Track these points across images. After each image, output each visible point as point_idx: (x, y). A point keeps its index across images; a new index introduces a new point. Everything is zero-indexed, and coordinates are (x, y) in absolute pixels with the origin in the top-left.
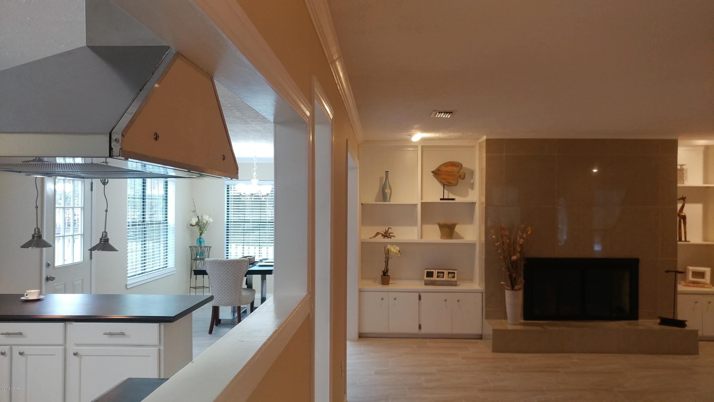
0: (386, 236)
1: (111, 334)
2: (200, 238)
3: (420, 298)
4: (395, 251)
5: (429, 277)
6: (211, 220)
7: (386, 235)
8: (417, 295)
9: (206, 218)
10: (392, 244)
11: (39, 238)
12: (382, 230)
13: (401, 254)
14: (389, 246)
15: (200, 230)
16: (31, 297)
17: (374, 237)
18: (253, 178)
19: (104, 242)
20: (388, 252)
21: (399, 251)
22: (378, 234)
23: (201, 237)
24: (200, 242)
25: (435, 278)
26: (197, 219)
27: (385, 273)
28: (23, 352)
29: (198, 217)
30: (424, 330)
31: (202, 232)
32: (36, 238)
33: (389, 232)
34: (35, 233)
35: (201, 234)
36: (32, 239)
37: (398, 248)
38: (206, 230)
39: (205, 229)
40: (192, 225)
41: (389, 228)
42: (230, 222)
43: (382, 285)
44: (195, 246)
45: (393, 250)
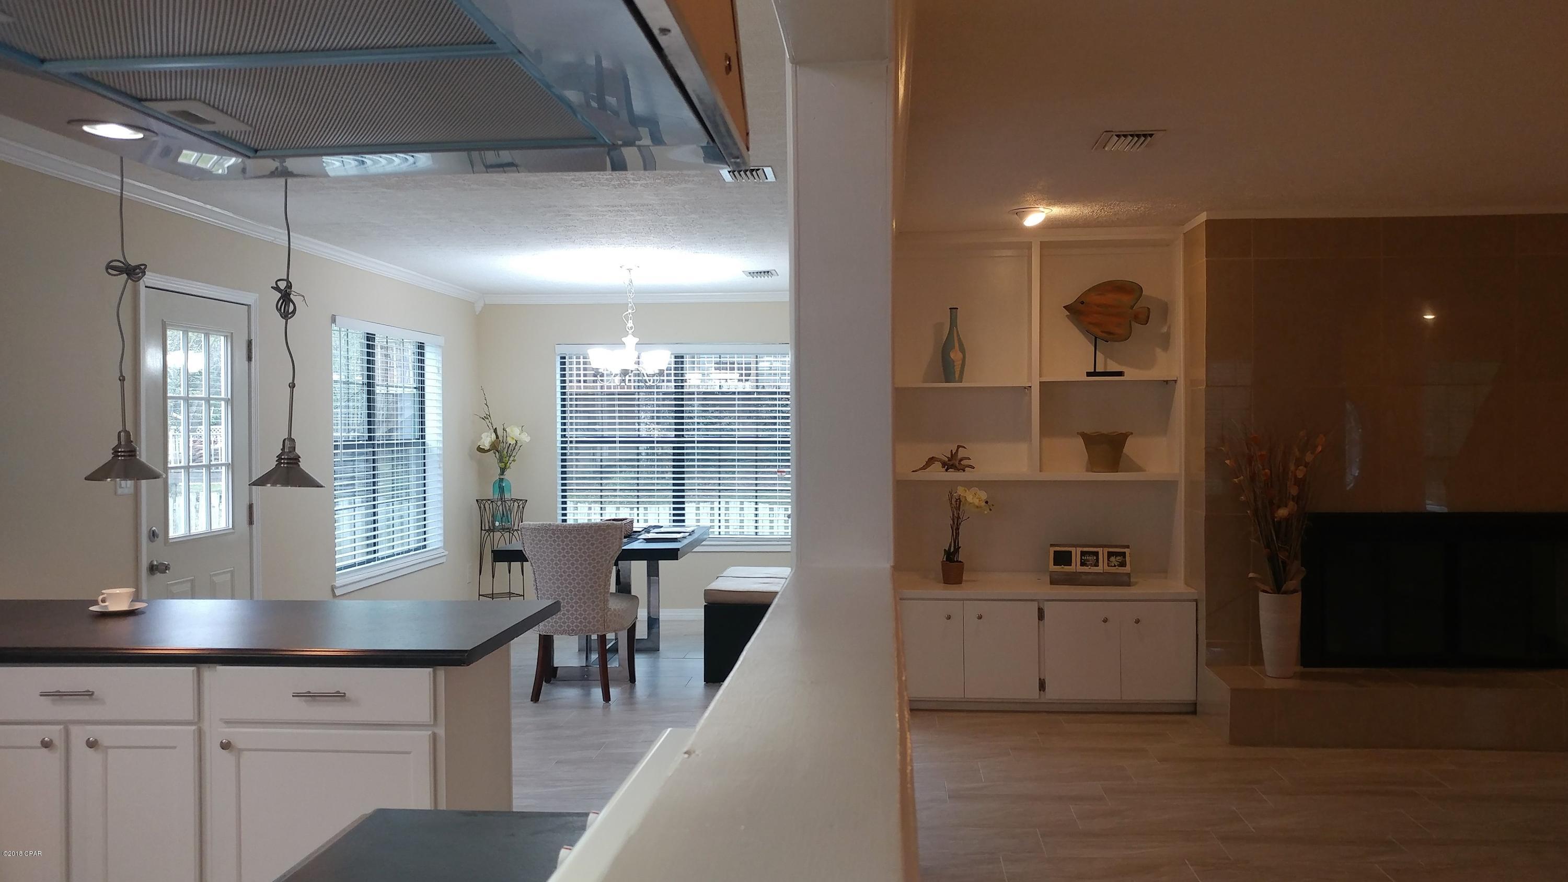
0: (952, 465)
1: (311, 696)
2: (501, 480)
3: (1041, 615)
4: (976, 502)
5: (1061, 565)
6: (525, 438)
7: (953, 463)
8: (1034, 607)
9: (514, 433)
10: (968, 484)
11: (129, 456)
12: (943, 450)
13: (991, 510)
14: (960, 491)
15: (501, 460)
16: (113, 607)
17: (924, 468)
18: (627, 335)
19: (287, 463)
20: (957, 504)
21: (987, 502)
22: (932, 460)
23: (502, 477)
24: (502, 490)
25: (1076, 566)
26: (494, 436)
27: (951, 556)
28: (96, 741)
29: (495, 431)
30: (1053, 693)
31: (505, 466)
32: (122, 456)
33: (960, 455)
34: (119, 445)
35: (503, 471)
36: (111, 458)
37: (984, 495)
38: (514, 461)
39: (512, 458)
40: (480, 450)
41: (959, 447)
42: (569, 442)
43: (945, 583)
44: (489, 500)
45: (970, 498)
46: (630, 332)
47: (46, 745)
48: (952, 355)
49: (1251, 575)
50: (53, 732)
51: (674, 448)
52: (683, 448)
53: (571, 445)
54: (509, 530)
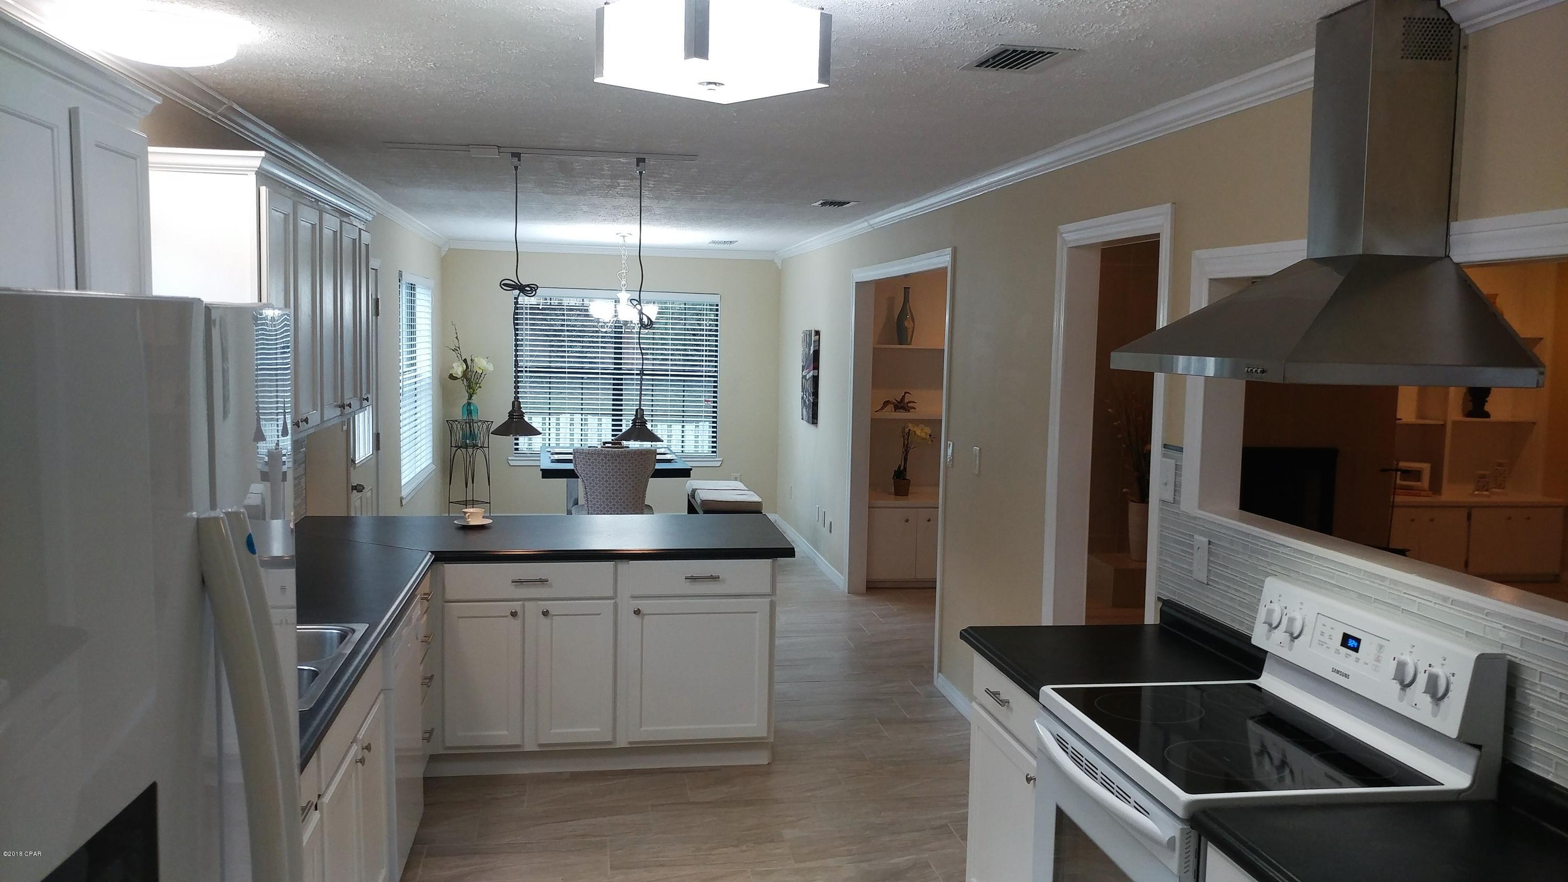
0: (901, 407)
2: (469, 404)
4: (923, 435)
6: (490, 367)
7: (901, 405)
9: (482, 364)
10: (915, 422)
11: (519, 418)
12: (893, 396)
13: (932, 441)
14: (910, 426)
15: (469, 387)
16: (473, 522)
17: (882, 409)
19: (640, 425)
20: (907, 435)
21: (930, 436)
22: (886, 403)
23: (470, 401)
24: (470, 412)
26: (465, 366)
27: (900, 475)
28: (547, 611)
29: (465, 361)
31: (474, 391)
32: (516, 418)
33: (906, 401)
34: (513, 411)
35: (470, 397)
36: (507, 419)
37: (924, 429)
38: (480, 387)
39: (478, 385)
40: (452, 377)
41: (906, 393)
42: (524, 371)
43: (895, 495)
44: (456, 421)
45: (918, 433)
46: (624, 288)
47: (514, 614)
48: (906, 324)
49: (1124, 490)
50: (516, 606)
51: (614, 379)
52: (621, 379)
53: (526, 374)
54: (474, 446)
